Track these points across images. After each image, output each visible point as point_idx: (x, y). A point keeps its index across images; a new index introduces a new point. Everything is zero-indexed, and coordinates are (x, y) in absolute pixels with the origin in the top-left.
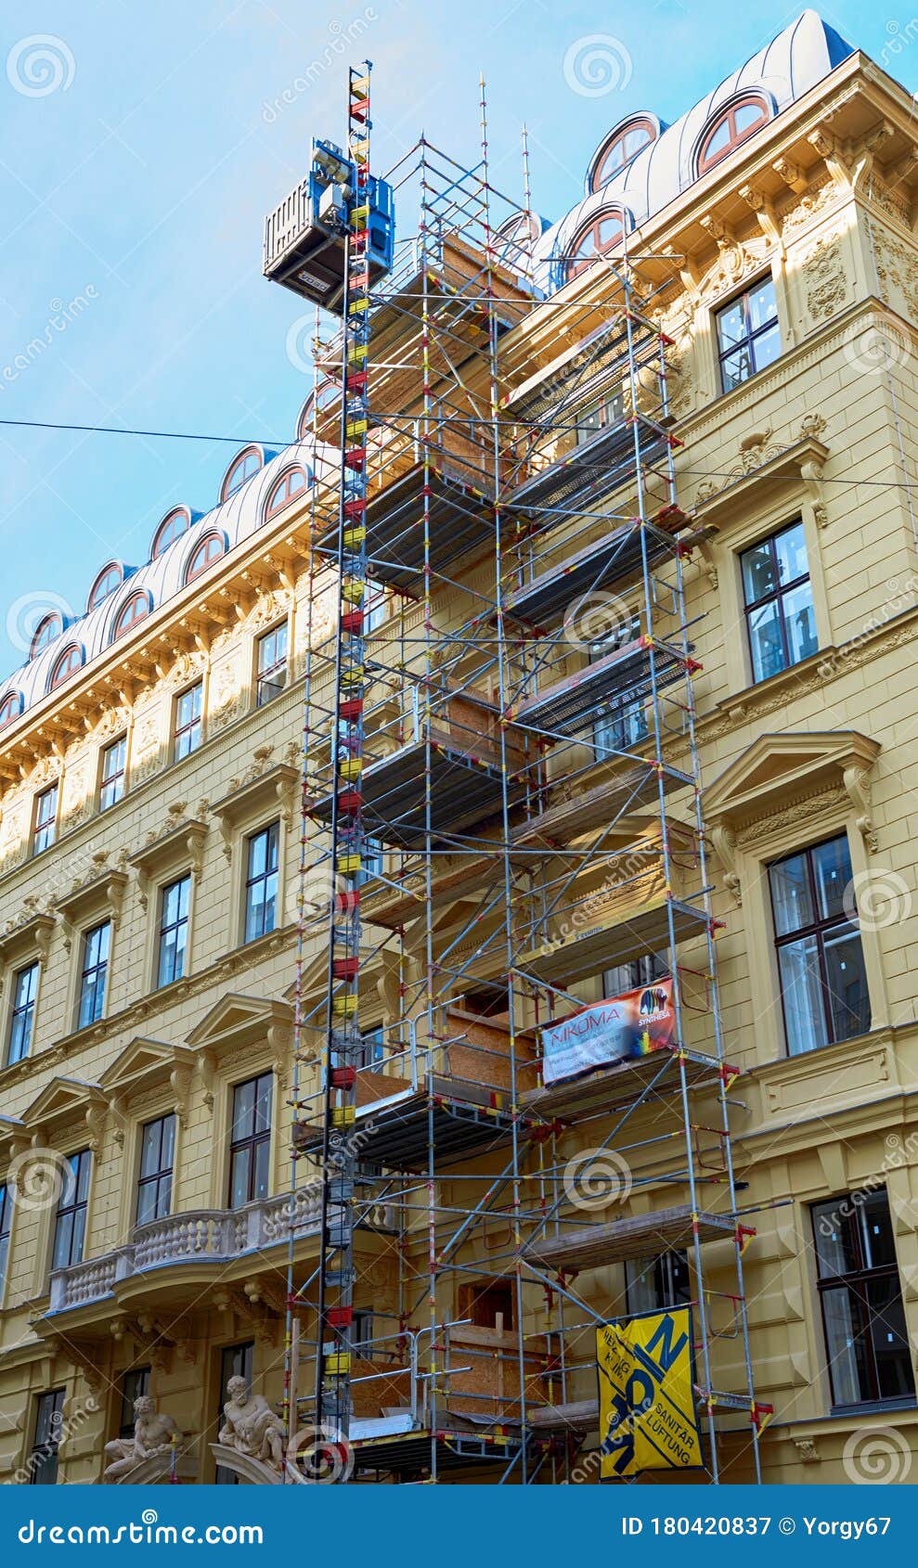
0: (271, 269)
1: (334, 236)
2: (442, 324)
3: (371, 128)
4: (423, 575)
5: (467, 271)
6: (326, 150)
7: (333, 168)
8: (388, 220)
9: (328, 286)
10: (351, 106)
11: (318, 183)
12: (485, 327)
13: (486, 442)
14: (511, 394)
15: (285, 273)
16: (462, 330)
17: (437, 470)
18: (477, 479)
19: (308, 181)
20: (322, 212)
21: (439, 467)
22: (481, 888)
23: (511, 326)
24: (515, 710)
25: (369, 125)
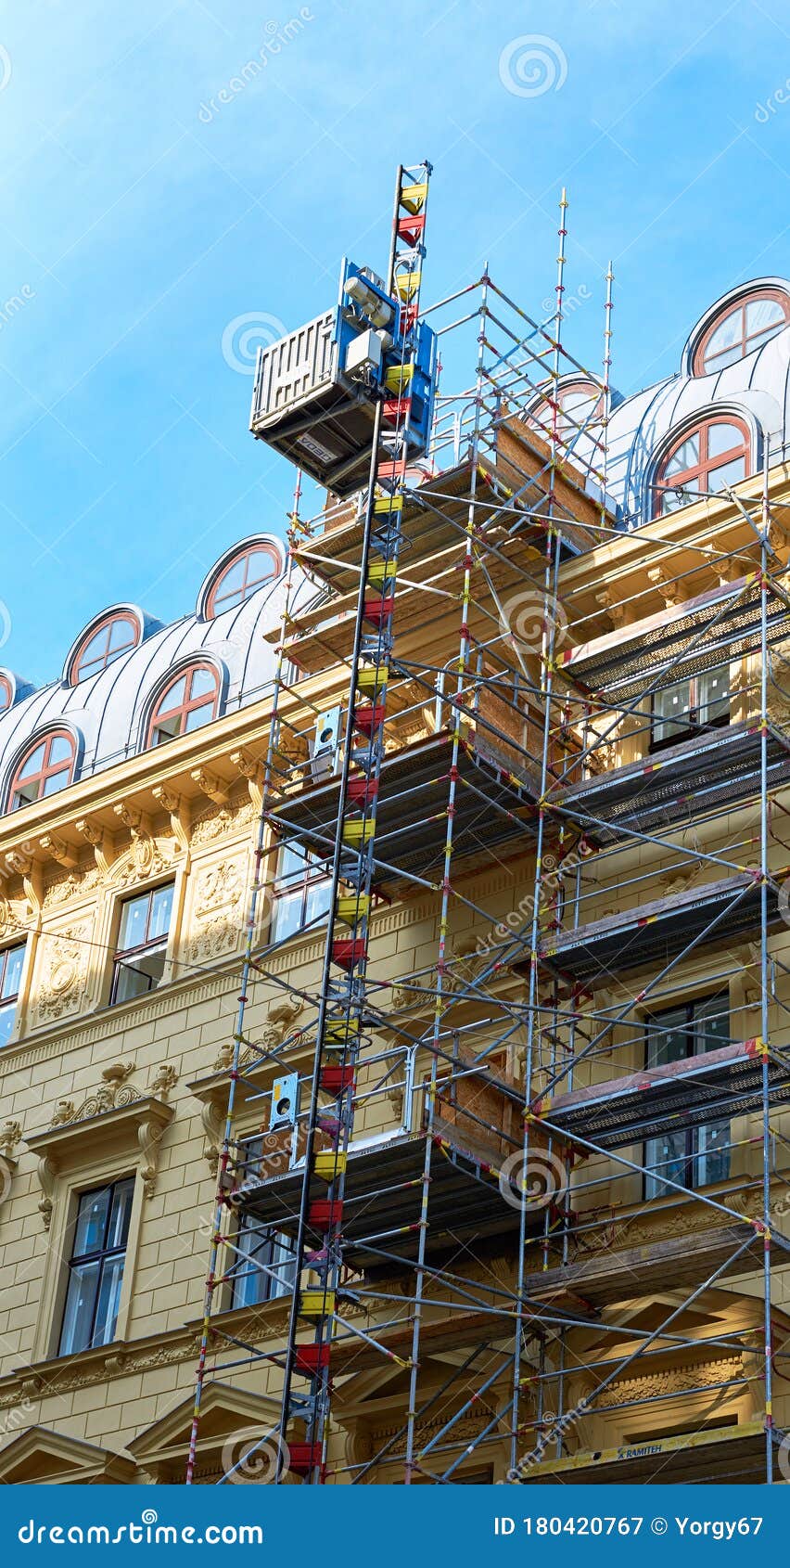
0: (262, 425)
1: (361, 399)
2: (491, 540)
3: (424, 257)
4: (441, 892)
5: (525, 464)
6: (364, 281)
7: (371, 307)
8: (428, 380)
9: (333, 457)
10: (398, 221)
11: (351, 325)
12: (541, 545)
13: (532, 709)
14: (574, 651)
15: (282, 434)
16: (516, 550)
17: (469, 746)
18: (515, 759)
19: (335, 317)
20: (350, 364)
21: (471, 741)
22: (464, 1346)
23: (577, 551)
24: (546, 1104)
25: (422, 251)
